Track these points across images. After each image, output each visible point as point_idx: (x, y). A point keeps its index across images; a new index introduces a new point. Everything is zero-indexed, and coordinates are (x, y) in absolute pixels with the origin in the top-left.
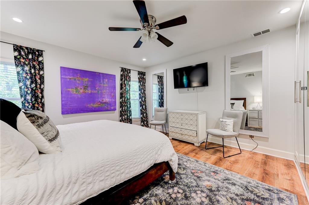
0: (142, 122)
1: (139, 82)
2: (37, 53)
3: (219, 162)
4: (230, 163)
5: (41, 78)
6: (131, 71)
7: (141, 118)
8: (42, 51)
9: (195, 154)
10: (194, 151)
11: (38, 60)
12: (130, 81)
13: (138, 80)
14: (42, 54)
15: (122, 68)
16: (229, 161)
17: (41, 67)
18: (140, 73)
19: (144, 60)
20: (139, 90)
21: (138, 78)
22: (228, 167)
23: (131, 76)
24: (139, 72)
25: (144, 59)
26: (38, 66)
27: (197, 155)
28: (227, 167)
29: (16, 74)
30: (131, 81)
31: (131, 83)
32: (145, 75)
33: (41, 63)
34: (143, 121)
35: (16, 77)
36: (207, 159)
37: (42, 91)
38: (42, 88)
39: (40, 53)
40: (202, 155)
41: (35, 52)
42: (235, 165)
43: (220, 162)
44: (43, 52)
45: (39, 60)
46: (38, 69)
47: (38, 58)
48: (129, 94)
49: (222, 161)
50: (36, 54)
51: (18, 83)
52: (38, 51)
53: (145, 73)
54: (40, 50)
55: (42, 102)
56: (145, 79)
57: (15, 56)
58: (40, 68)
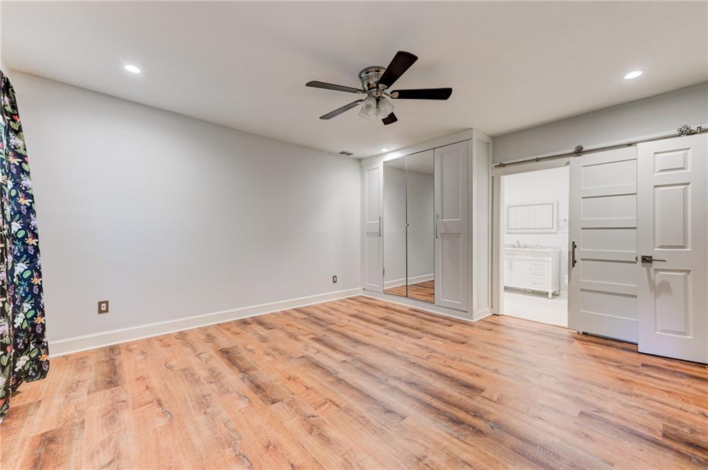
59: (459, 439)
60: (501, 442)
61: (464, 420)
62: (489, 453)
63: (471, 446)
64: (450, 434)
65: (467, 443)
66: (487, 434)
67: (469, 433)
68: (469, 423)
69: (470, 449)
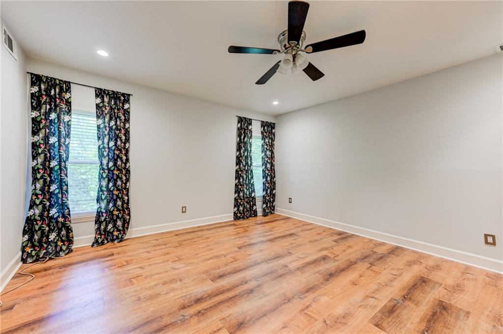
0: (264, 203)
1: (262, 139)
2: (122, 98)
3: (420, 284)
4: (445, 290)
5: (126, 133)
6: (253, 120)
7: (264, 196)
8: (129, 95)
9: (370, 265)
10: (366, 260)
11: (123, 108)
12: (251, 137)
13: (261, 135)
14: (129, 100)
15: (240, 117)
16: (443, 285)
17: (127, 118)
18: (264, 124)
19: (276, 103)
20: (262, 152)
21: (260, 133)
22: (443, 297)
23: (253, 130)
24: (263, 122)
25: (274, 101)
26: (123, 117)
27: (374, 268)
28: (441, 296)
29: (96, 129)
30: (253, 137)
31: (253, 141)
32: (274, 128)
33: (127, 112)
34: (266, 201)
35: (96, 132)
36: (395, 276)
37: (127, 151)
38: (126, 147)
39: (126, 98)
40: (383, 269)
41: (120, 97)
42: (458, 296)
43: (424, 284)
44: (131, 97)
45: (125, 108)
46: (123, 121)
47: (123, 105)
48: (249, 159)
49: (428, 284)
50: (121, 100)
51: (97, 140)
52: (123, 95)
53: (274, 124)
54: (127, 94)
55: (127, 167)
56: (274, 134)
57: (97, 104)
58: (125, 119)
59: (184, 296)
60: (170, 314)
61: (198, 304)
62: (166, 304)
63: (176, 299)
64: (190, 294)
65: (179, 298)
66: (180, 310)
67: (186, 302)
68: (194, 306)
69: (174, 298)
